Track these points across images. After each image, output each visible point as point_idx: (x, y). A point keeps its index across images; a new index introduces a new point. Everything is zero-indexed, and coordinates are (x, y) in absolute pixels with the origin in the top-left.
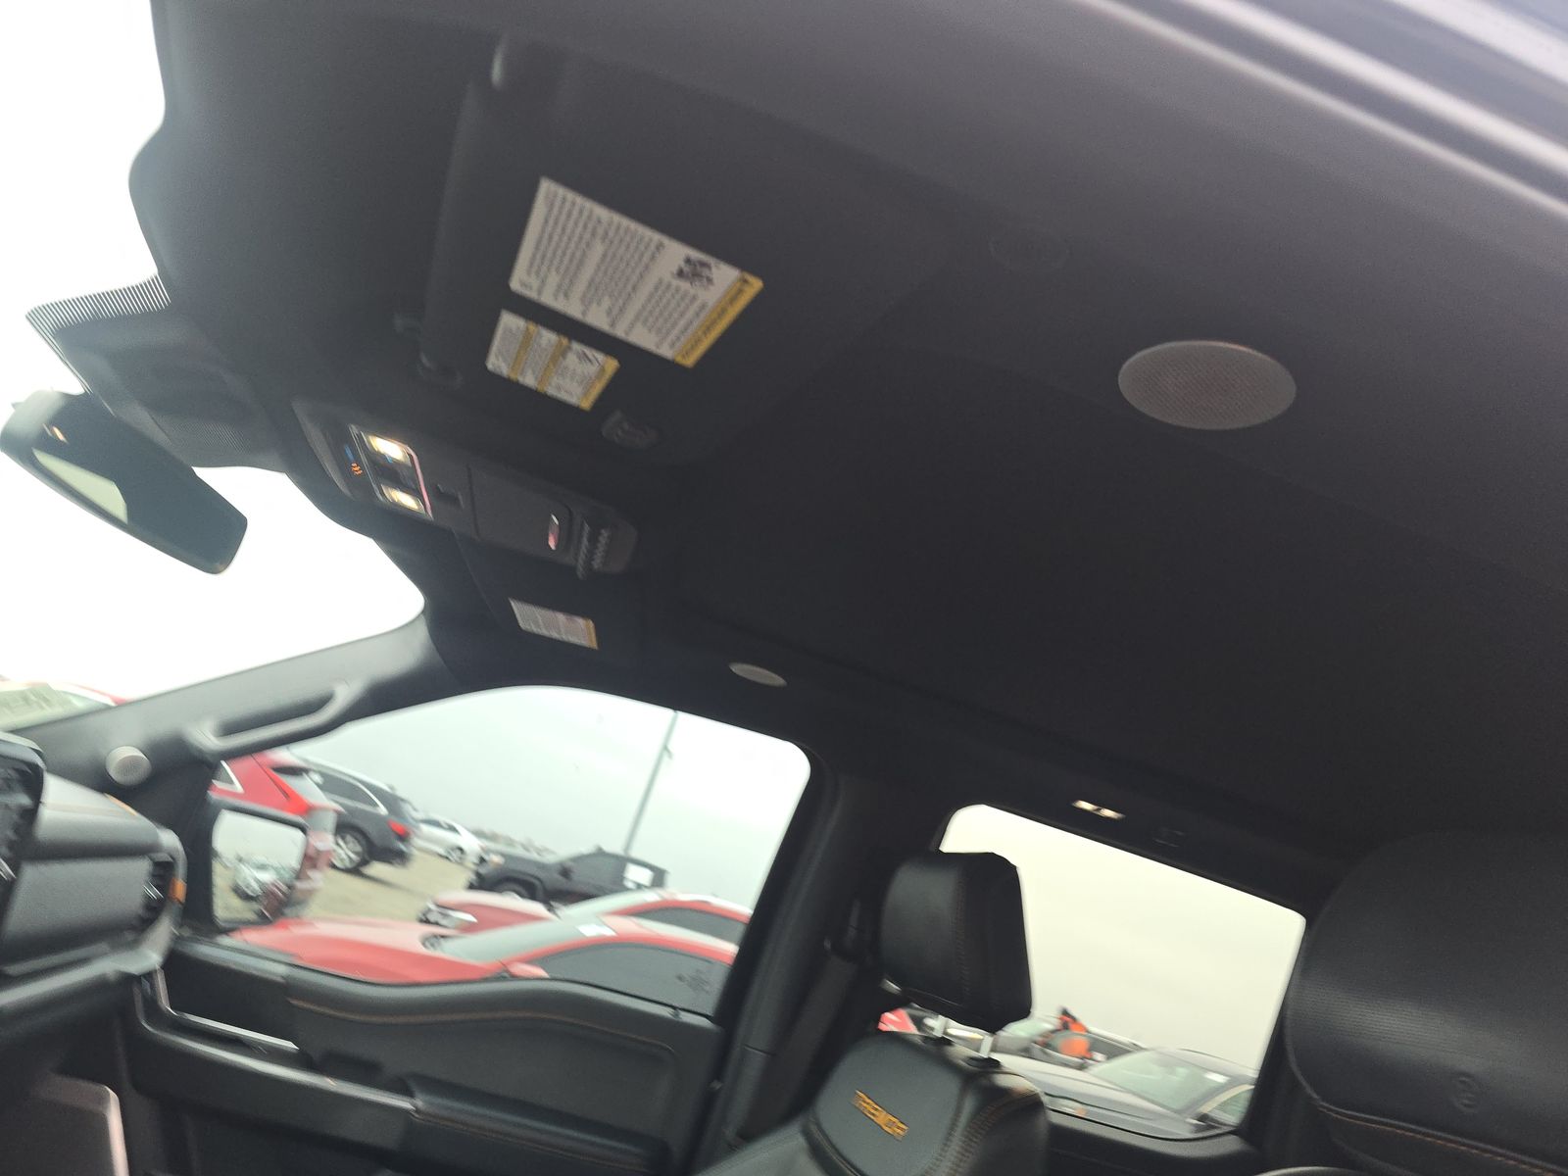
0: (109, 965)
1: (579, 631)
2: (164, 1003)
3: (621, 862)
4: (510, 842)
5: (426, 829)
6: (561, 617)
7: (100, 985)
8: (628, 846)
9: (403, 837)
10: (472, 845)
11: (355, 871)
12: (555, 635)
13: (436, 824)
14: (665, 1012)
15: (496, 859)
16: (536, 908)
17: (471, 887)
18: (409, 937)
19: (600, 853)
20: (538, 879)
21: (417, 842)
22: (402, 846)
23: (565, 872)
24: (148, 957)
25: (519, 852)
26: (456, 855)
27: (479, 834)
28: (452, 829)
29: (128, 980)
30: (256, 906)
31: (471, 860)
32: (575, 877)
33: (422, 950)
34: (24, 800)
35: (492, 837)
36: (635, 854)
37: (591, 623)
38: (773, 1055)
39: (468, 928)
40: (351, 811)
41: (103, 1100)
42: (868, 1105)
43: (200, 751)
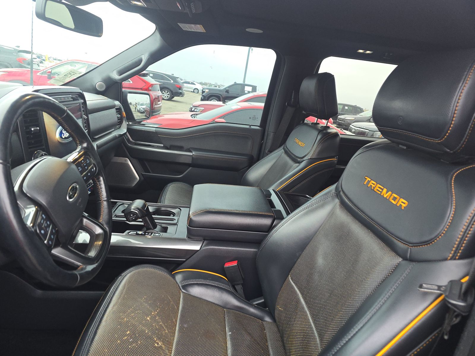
0: (116, 133)
1: (199, 28)
2: (131, 140)
3: (243, 86)
4: (211, 85)
5: (185, 85)
6: (193, 25)
7: (115, 138)
8: (244, 81)
9: (180, 88)
10: (200, 87)
11: (170, 99)
12: (193, 30)
13: (188, 83)
14: (248, 127)
15: (207, 91)
16: (221, 103)
17: (202, 100)
18: (188, 116)
19: (235, 84)
20: (221, 95)
21: (184, 89)
22: (180, 91)
23: (227, 91)
24: (123, 130)
25: (213, 87)
26: (196, 91)
27: (201, 83)
28: (193, 84)
29: (121, 136)
30: (144, 114)
31: (200, 92)
32: (230, 92)
33: (191, 118)
34: (82, 101)
35: (205, 84)
36: (246, 83)
37: (201, 26)
38: (275, 133)
39: (203, 111)
40: (164, 83)
41: (126, 161)
42: (297, 141)
43: (115, 80)
